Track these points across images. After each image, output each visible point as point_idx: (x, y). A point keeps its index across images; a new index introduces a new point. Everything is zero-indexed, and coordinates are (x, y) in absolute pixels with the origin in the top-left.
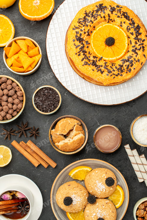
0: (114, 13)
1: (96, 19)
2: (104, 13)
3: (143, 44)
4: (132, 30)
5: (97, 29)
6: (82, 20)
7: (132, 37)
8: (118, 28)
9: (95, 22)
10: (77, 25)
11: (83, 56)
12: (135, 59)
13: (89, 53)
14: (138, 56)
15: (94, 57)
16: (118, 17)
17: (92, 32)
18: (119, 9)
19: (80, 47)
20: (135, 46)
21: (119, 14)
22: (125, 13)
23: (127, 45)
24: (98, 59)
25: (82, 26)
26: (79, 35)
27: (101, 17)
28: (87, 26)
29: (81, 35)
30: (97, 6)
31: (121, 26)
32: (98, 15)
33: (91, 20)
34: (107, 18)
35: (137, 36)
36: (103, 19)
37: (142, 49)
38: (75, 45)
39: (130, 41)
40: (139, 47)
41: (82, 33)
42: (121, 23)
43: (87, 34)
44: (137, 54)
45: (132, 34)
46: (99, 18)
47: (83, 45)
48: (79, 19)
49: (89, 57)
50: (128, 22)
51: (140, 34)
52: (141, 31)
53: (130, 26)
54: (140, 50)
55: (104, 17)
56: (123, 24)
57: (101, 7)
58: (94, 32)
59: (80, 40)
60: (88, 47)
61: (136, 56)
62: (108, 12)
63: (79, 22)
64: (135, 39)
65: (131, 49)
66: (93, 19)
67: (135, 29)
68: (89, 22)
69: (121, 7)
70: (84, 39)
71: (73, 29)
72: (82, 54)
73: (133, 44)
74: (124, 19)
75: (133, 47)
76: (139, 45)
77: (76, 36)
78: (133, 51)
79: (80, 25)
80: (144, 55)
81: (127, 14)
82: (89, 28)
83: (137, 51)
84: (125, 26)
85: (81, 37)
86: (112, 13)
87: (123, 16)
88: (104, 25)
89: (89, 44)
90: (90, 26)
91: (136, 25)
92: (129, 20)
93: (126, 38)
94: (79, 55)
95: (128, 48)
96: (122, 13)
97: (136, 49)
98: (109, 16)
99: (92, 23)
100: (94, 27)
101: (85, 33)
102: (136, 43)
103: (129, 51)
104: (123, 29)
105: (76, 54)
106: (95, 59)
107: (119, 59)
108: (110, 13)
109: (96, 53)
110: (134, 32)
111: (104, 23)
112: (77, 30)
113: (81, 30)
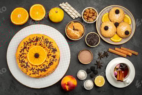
0: (52, 58)
1: (48, 48)
2: (52, 52)
3: (36, 73)
4: (43, 67)
5: (44, 49)
6: (47, 40)
7: (40, 68)
8: (45, 60)
9: (47, 47)
10: (45, 38)
11: (28, 42)
12: (28, 69)
13: (30, 45)
14: (29, 71)
15: (29, 48)
16: (50, 60)
17: (42, 46)
18: (55, 60)
19: (33, 40)
20: (35, 69)
21: (51, 60)
22: (53, 63)
23: (36, 65)
24: (27, 50)
25: (44, 41)
26: (39, 39)
27: (49, 51)
28: (44, 43)
29: (39, 40)
30: (56, 48)
31: (46, 62)
32: (50, 49)
33: (47, 45)
34: (49, 54)
35: (40, 70)
36: (49, 52)
37: (33, 73)
38: (34, 37)
39: (38, 67)
40: (34, 71)
41: (40, 41)
42: (47, 61)
43: (40, 43)
44: (30, 70)
45: (41, 67)
46: (49, 49)
47: (34, 42)
48: (48, 39)
49: (28, 45)
50: (47, 65)
51: (41, 72)
52: (43, 72)
53: (45, 66)
54: (33, 71)
55: (50, 52)
56: (46, 63)
57: (55, 50)
58: (42, 48)
59: (37, 40)
60: (34, 44)
61: (29, 70)
62: (52, 54)
63: (46, 39)
64: (39, 69)
65: (33, 67)
66: (48, 46)
67: (44, 69)
68: (46, 44)
69: (56, 61)
70: (37, 42)
71: (42, 36)
72: (30, 41)
73: (36, 68)
74: (49, 63)
75: (34, 68)
76: (35, 71)
77: (38, 38)
78: (32, 68)
79: (45, 39)
80: (30, 74)
81: (52, 64)
82: (43, 44)
83: (32, 70)
84: (46, 64)
85: (38, 41)
86: (52, 56)
87: (50, 62)
88: (46, 53)
89: (36, 45)
90: (44, 45)
91: (46, 69)
92: (48, 65)
93: (39, 64)
94: (29, 40)
95: (34, 66)
96: (52, 62)
97: (33, 70)
98: (50, 55)
99: (46, 46)
100: (45, 48)
101: (40, 42)
102: (36, 69)
103: (32, 66)
104: (44, 62)
105: (30, 38)
106: (27, 48)
107: (28, 61)
108: (52, 55)
109: (31, 49)
110: (42, 68)
111: (47, 52)
112: (42, 38)
113: (41, 40)
